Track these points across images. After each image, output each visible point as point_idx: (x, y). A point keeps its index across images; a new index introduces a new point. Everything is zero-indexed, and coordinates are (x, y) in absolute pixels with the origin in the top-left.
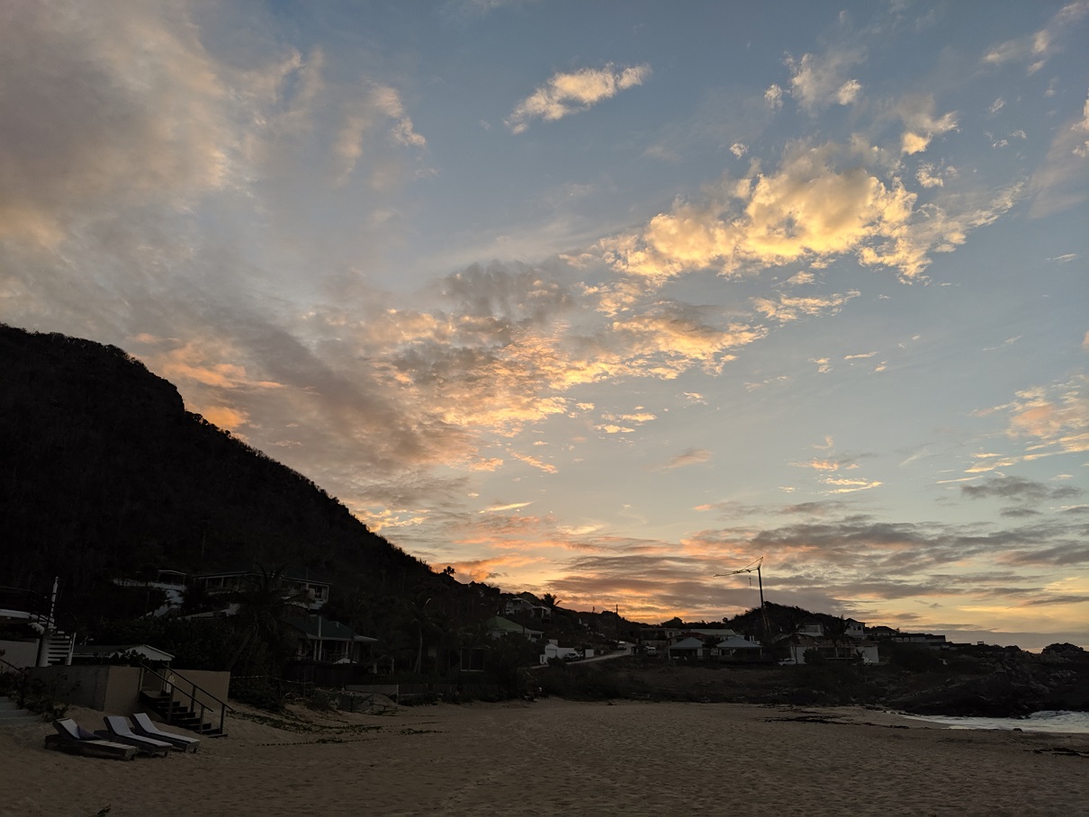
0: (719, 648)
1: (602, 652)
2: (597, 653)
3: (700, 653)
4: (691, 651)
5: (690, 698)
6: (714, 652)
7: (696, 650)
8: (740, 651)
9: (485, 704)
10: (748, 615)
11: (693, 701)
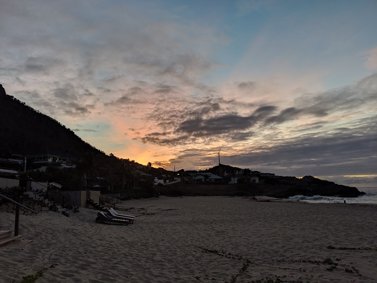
0: (209, 179)
1: (171, 181)
2: (170, 181)
3: (203, 180)
4: (200, 180)
5: (205, 195)
6: (208, 180)
7: (202, 179)
8: (216, 180)
9: (145, 199)
10: (214, 168)
11: (206, 196)
